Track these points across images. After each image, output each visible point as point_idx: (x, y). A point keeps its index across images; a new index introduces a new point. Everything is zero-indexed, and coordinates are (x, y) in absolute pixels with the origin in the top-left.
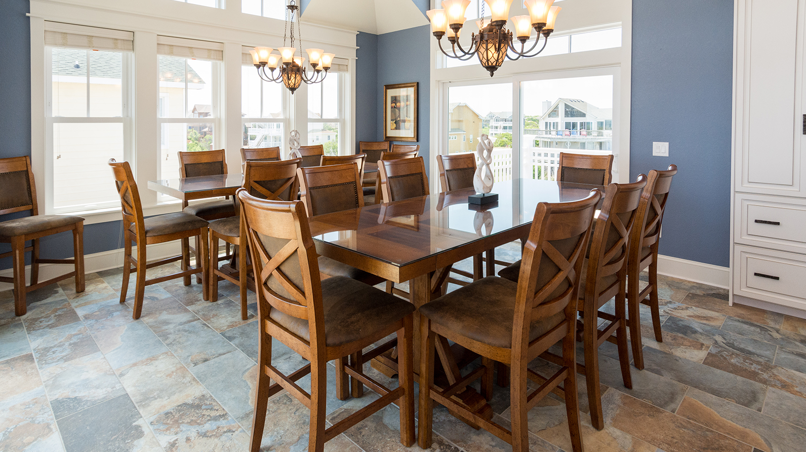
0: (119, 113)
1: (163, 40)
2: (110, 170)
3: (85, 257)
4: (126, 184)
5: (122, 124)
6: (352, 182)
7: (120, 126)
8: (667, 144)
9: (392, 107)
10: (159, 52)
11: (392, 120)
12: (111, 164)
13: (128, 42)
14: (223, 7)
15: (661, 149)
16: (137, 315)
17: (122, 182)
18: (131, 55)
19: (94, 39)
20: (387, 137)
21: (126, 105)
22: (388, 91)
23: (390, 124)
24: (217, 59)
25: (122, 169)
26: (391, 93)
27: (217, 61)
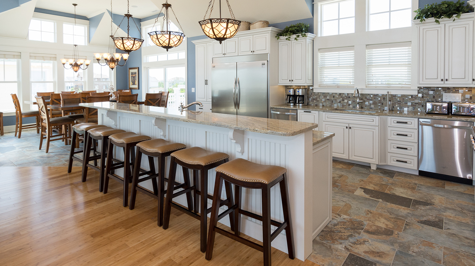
0: (16, 80)
1: (32, 55)
2: (11, 96)
3: (4, 127)
4: (16, 100)
5: (17, 83)
6: (79, 98)
7: (16, 84)
9: (131, 76)
10: (30, 59)
11: (131, 81)
12: (11, 95)
13: (18, 56)
14: (56, 42)
16: (19, 137)
17: (14, 100)
18: (20, 60)
19: (6, 55)
20: (130, 88)
21: (18, 77)
22: (130, 70)
23: (131, 83)
24: (54, 60)
25: (14, 96)
26: (131, 71)
27: (54, 61)
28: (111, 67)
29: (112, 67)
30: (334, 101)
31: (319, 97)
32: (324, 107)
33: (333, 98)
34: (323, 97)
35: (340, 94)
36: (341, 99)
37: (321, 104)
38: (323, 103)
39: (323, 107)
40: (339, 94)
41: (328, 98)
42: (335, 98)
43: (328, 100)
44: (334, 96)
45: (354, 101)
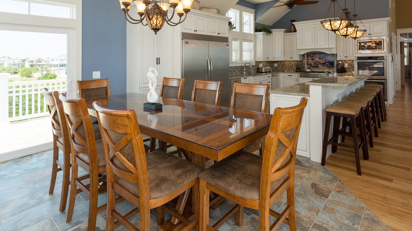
8: (99, 72)
15: (96, 75)
28: (154, 25)
29: (156, 25)
44: (233, 68)
45: (239, 70)
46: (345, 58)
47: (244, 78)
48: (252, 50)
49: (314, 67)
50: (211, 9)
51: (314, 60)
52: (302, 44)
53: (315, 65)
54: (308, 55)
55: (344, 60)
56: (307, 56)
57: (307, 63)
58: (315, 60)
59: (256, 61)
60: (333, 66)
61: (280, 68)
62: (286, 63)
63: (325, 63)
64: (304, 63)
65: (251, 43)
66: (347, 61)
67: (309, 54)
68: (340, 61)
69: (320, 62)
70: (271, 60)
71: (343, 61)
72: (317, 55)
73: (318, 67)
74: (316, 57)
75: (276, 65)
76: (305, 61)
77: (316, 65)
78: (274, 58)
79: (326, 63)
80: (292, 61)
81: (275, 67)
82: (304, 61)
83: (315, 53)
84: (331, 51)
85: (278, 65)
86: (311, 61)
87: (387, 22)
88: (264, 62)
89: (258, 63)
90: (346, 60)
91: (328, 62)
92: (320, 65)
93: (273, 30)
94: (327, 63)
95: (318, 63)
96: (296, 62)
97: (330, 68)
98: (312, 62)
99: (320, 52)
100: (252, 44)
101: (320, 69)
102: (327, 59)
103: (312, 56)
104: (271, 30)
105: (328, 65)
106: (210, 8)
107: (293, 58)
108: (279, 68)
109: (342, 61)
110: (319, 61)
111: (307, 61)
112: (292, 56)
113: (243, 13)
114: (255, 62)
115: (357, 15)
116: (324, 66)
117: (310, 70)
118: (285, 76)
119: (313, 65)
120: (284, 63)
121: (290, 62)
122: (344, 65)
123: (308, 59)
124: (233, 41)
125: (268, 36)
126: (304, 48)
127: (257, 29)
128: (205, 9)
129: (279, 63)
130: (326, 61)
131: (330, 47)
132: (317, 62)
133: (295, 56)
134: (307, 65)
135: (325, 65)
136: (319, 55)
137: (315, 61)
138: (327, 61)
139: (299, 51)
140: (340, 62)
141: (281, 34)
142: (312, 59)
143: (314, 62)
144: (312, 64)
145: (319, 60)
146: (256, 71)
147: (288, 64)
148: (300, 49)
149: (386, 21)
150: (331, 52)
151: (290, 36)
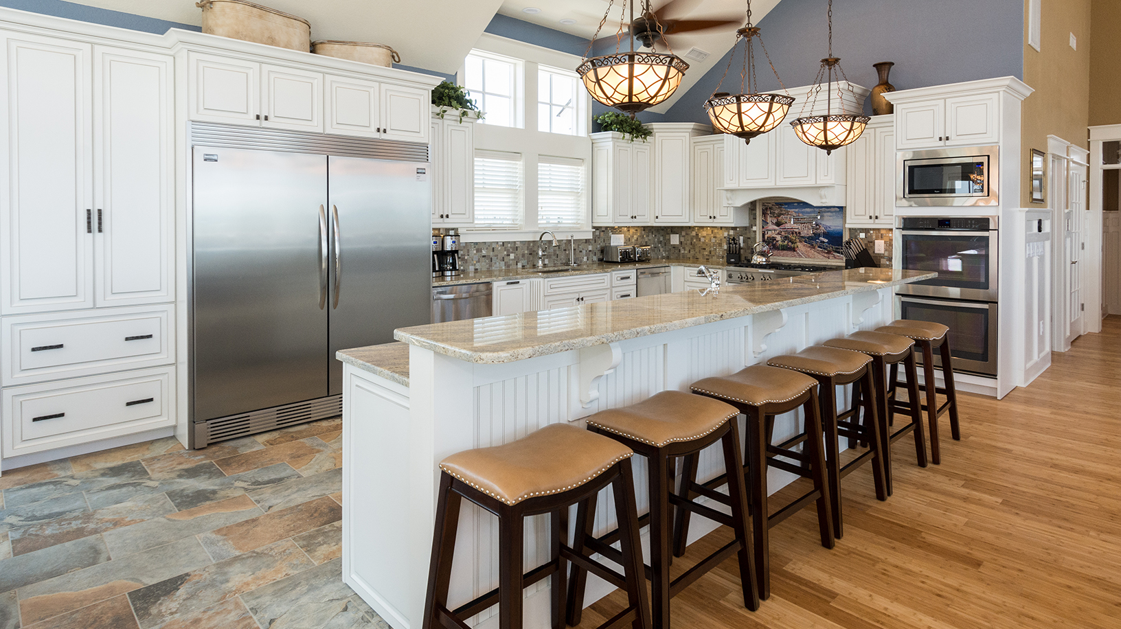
30: (494, 258)
31: (468, 252)
32: (477, 272)
33: (492, 253)
34: (475, 252)
35: (503, 243)
36: (505, 253)
37: (472, 268)
38: (475, 264)
39: (475, 273)
40: (501, 243)
41: (484, 252)
42: (496, 253)
43: (484, 256)
44: (493, 248)
45: (523, 255)
46: (872, 221)
47: (508, 283)
48: (582, 189)
49: (784, 248)
50: (358, 48)
51: (782, 227)
52: (737, 174)
53: (786, 241)
54: (767, 209)
55: (874, 229)
56: (763, 214)
57: (764, 235)
58: (787, 226)
59: (595, 225)
60: (840, 247)
61: (687, 249)
62: (704, 233)
63: (816, 236)
64: (752, 235)
65: (579, 167)
66: (882, 232)
67: (770, 205)
68: (862, 230)
69: (799, 233)
70: (649, 225)
71: (872, 232)
72: (792, 211)
73: (794, 249)
74: (789, 216)
75: (675, 239)
76: (757, 228)
77: (790, 244)
78: (657, 217)
79: (819, 235)
80: (721, 228)
81: (674, 247)
82: (754, 228)
83: (786, 204)
84: (821, 197)
85: (682, 240)
86: (775, 230)
87: (1001, 93)
88: (632, 231)
89: (602, 232)
90: (879, 229)
91: (826, 235)
92: (800, 242)
93: (654, 127)
94: (822, 238)
95: (795, 235)
96: (732, 232)
97: (829, 252)
98: (778, 234)
99: (792, 199)
100: (582, 171)
101: (800, 256)
102: (823, 223)
103: (776, 212)
104: (650, 127)
105: (824, 242)
106: (355, 44)
107: (718, 217)
108: (684, 248)
109: (866, 231)
110: (797, 230)
111: (763, 227)
112: (715, 212)
113: (539, 67)
114: (594, 227)
115: (837, 60)
116: (813, 247)
117: (764, 260)
118: (688, 276)
119: (780, 242)
120: (697, 235)
121: (716, 231)
122: (874, 245)
123: (765, 222)
124: (475, 159)
125: (636, 146)
126: (744, 185)
127: (599, 121)
128: (337, 46)
129: (683, 233)
130: (818, 231)
131: (820, 182)
132: (793, 233)
133: (724, 212)
134: (764, 241)
135: (814, 244)
136: (797, 210)
137: (786, 230)
138: (822, 229)
139: (729, 194)
140: (862, 235)
141: (684, 138)
142: (778, 224)
143: (783, 233)
144: (778, 238)
145: (798, 227)
146: (595, 258)
147: (708, 238)
148: (732, 190)
149: (998, 92)
150: (824, 201)
151: (708, 146)
